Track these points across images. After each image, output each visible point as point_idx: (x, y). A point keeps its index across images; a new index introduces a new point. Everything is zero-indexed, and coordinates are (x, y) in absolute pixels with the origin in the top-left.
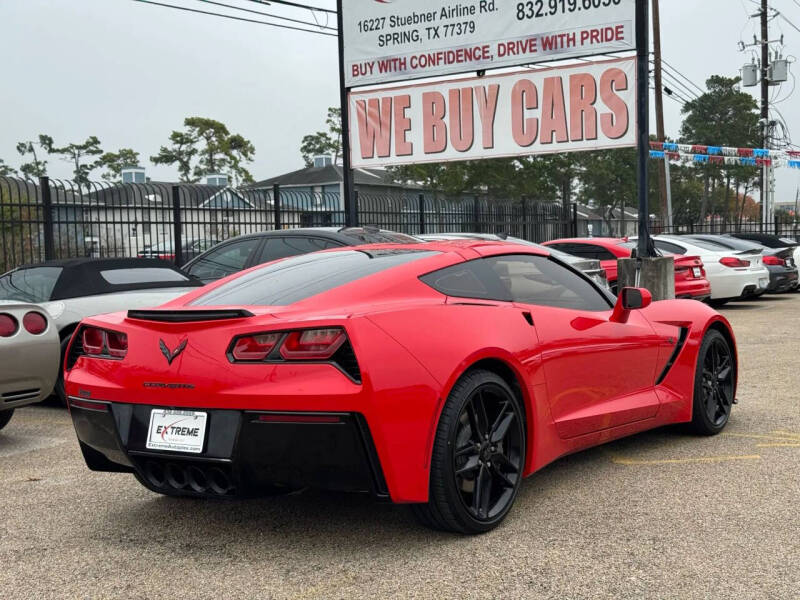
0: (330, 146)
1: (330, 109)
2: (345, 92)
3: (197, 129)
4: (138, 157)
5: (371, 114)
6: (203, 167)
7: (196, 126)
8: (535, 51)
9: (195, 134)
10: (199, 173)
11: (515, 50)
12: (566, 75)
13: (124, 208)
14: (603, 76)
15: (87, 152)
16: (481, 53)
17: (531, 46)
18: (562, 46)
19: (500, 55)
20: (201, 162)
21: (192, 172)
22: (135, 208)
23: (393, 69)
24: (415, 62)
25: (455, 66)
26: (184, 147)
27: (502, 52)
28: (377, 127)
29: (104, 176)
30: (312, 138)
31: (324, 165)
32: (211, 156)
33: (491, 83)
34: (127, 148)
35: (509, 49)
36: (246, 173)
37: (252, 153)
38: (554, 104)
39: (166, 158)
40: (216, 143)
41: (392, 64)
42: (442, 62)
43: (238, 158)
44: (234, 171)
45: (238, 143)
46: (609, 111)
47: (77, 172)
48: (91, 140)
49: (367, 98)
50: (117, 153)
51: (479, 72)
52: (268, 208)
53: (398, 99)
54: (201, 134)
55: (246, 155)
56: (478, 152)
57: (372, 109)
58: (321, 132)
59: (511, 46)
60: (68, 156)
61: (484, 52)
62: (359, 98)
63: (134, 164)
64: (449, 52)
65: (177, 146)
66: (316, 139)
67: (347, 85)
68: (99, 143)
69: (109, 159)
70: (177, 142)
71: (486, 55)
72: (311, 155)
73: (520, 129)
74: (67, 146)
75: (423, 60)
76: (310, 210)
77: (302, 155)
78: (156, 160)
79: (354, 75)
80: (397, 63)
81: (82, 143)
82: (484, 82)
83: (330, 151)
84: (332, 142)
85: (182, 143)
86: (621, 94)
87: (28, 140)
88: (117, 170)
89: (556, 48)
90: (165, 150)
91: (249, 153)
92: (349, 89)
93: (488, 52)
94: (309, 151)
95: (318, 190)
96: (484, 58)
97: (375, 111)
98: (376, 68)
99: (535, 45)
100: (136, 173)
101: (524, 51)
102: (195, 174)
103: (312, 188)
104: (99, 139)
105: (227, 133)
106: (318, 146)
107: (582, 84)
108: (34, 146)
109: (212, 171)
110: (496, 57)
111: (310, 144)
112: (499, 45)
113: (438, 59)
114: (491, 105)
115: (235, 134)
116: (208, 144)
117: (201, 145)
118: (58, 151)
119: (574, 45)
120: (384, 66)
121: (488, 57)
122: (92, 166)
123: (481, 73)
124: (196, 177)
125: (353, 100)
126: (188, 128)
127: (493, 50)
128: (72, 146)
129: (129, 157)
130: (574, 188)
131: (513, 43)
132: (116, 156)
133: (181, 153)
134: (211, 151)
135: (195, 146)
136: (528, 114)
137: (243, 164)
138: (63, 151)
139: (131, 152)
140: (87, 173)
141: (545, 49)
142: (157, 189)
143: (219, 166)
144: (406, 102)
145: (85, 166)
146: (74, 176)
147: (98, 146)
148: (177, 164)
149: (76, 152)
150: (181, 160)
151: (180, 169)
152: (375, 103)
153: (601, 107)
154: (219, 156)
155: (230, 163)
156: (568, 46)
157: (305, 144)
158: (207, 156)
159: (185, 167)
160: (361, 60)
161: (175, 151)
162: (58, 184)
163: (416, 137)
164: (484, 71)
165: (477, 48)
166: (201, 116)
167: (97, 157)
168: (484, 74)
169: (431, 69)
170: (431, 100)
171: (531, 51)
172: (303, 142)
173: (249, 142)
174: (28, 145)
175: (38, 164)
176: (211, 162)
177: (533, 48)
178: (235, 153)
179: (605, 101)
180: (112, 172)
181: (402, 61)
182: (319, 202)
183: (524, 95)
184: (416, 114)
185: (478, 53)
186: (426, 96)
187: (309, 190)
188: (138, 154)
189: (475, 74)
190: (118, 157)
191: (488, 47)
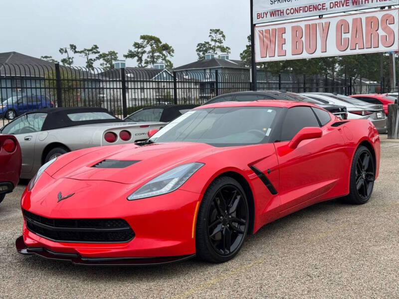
0: (211, 48)
1: (211, 30)
2: (253, 26)
3: (146, 41)
4: (117, 55)
5: (266, 37)
6: (149, 59)
7: (146, 39)
8: (348, 5)
9: (145, 43)
10: (147, 62)
11: (338, 5)
12: (363, 17)
13: (111, 81)
14: (382, 18)
15: (93, 53)
16: (321, 7)
17: (346, 3)
18: (362, 3)
19: (331, 8)
20: (148, 57)
21: (143, 62)
22: (116, 81)
23: (277, 15)
24: (288, 12)
25: (308, 13)
26: (140, 50)
27: (332, 6)
28: (269, 43)
29: (101, 65)
30: (202, 44)
31: (211, 58)
32: (153, 54)
33: (326, 21)
34: (112, 51)
35: (335, 5)
36: (170, 62)
37: (173, 52)
38: (357, 30)
39: (131, 55)
40: (155, 48)
41: (277, 12)
42: (301, 11)
43: (166, 55)
44: (164, 62)
45: (166, 47)
46: (386, 34)
47: (88, 62)
48: (94, 47)
49: (264, 29)
50: (107, 53)
51: (320, 16)
52: (185, 81)
53: (280, 29)
54: (148, 43)
55: (170, 54)
56: (318, 54)
57: (266, 35)
58: (207, 41)
59: (336, 3)
60: (83, 54)
61: (323, 6)
62: (261, 29)
63: (115, 59)
64: (305, 7)
65: (137, 49)
66: (204, 45)
67: (254, 23)
68: (98, 48)
69: (103, 56)
70: (136, 47)
71: (324, 8)
72: (201, 53)
73: (340, 43)
74: (83, 49)
75: (292, 10)
76: (204, 81)
77: (197, 53)
78: (126, 56)
79: (258, 18)
80: (279, 12)
81: (90, 48)
82: (323, 21)
83: (211, 51)
84: (212, 46)
85: (139, 48)
86: (391, 26)
87: (65, 47)
88: (107, 61)
89: (359, 4)
90: (130, 51)
91: (171, 52)
92: (255, 25)
93: (324, 6)
94: (200, 51)
95: (208, 71)
96: (323, 9)
97: (268, 35)
98: (269, 15)
99: (348, 3)
100: (121, 63)
101: (343, 6)
102: (145, 63)
103: (205, 70)
104: (98, 46)
105: (161, 43)
106: (204, 49)
107: (372, 21)
108: (67, 50)
109: (153, 62)
110: (329, 9)
111: (200, 48)
112: (331, 3)
113: (300, 10)
114: (326, 31)
115: (165, 43)
116: (152, 48)
117: (148, 48)
118: (78, 52)
119: (368, 2)
120: (273, 14)
121: (325, 9)
122: (95, 60)
123: (321, 17)
124: (145, 65)
125: (257, 30)
126: (142, 40)
127: (327, 5)
128: (85, 50)
129: (113, 54)
130: (336, 68)
131: (337, 2)
132: (107, 54)
133: (138, 53)
134: (153, 51)
135: (145, 49)
136: (344, 36)
137: (168, 58)
138: (81, 52)
139: (114, 52)
140: (92, 63)
141: (353, 4)
142: (131, 71)
143: (157, 59)
144: (283, 31)
145: (91, 60)
146: (86, 64)
147: (97, 49)
148: (136, 58)
149: (87, 52)
150: (138, 56)
151: (138, 61)
152: (268, 31)
153: (381, 32)
154: (157, 54)
155: (162, 57)
156: (365, 3)
157: (198, 48)
158: (151, 54)
159: (140, 60)
160: (261, 11)
161: (135, 52)
162: (79, 68)
163: (288, 47)
164: (322, 15)
165: (320, 4)
166: (148, 35)
167: (97, 55)
168: (322, 17)
169: (296, 15)
170: (296, 30)
171: (346, 6)
172: (197, 46)
173: (171, 47)
174: (64, 50)
175: (69, 58)
176: (153, 57)
177: (347, 4)
178: (164, 52)
179: (383, 29)
180: (105, 63)
181: (282, 11)
182: (208, 77)
183: (342, 26)
184: (288, 36)
185: (320, 7)
186: (293, 28)
187: (203, 71)
188: (117, 53)
189: (318, 17)
190: (108, 55)
191: (325, 4)
